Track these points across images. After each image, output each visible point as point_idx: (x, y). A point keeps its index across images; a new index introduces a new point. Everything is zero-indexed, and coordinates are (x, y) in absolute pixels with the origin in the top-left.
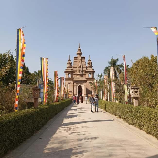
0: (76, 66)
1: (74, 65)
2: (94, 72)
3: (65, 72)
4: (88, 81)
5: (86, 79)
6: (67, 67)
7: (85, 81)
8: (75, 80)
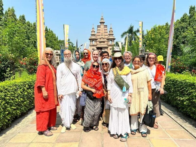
0: (99, 34)
1: (98, 33)
2: (115, 39)
3: (90, 39)
4: (109, 48)
5: (108, 45)
6: (91, 35)
7: (107, 47)
8: (98, 46)
